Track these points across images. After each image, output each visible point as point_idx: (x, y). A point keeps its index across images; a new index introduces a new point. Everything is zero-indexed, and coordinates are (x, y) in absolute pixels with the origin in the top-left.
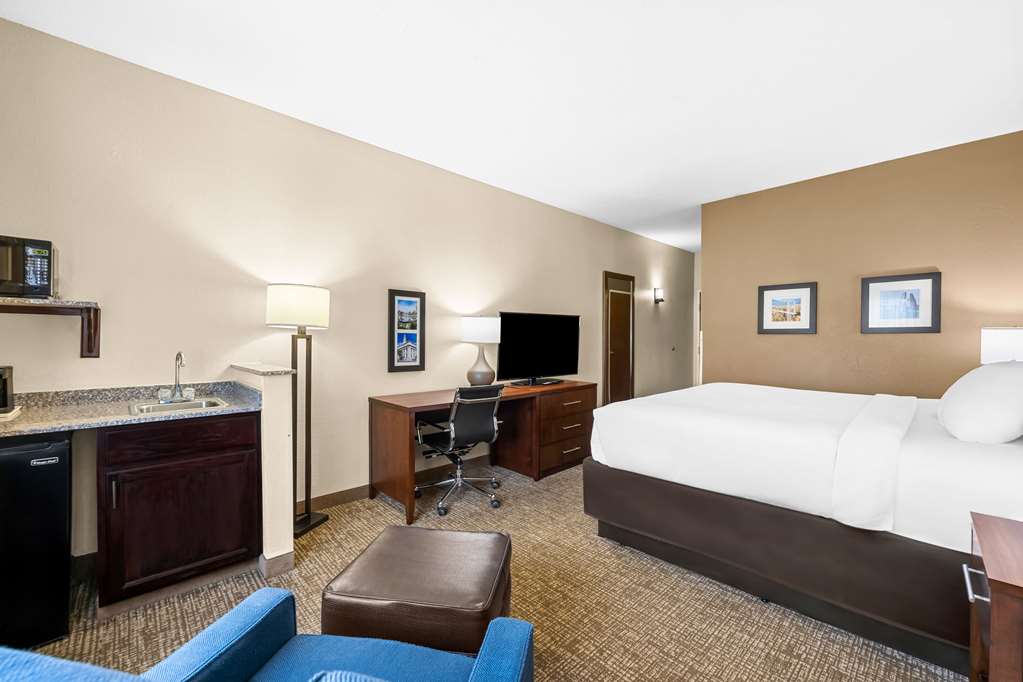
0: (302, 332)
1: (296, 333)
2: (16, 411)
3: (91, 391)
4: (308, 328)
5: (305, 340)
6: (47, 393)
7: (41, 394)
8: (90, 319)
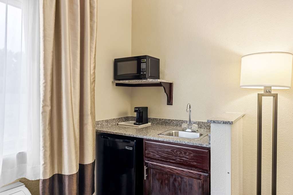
0: (268, 92)
1: (263, 92)
2: (149, 124)
3: (169, 120)
4: (272, 88)
5: (272, 98)
6: (158, 119)
7: (156, 119)
8: (169, 88)
